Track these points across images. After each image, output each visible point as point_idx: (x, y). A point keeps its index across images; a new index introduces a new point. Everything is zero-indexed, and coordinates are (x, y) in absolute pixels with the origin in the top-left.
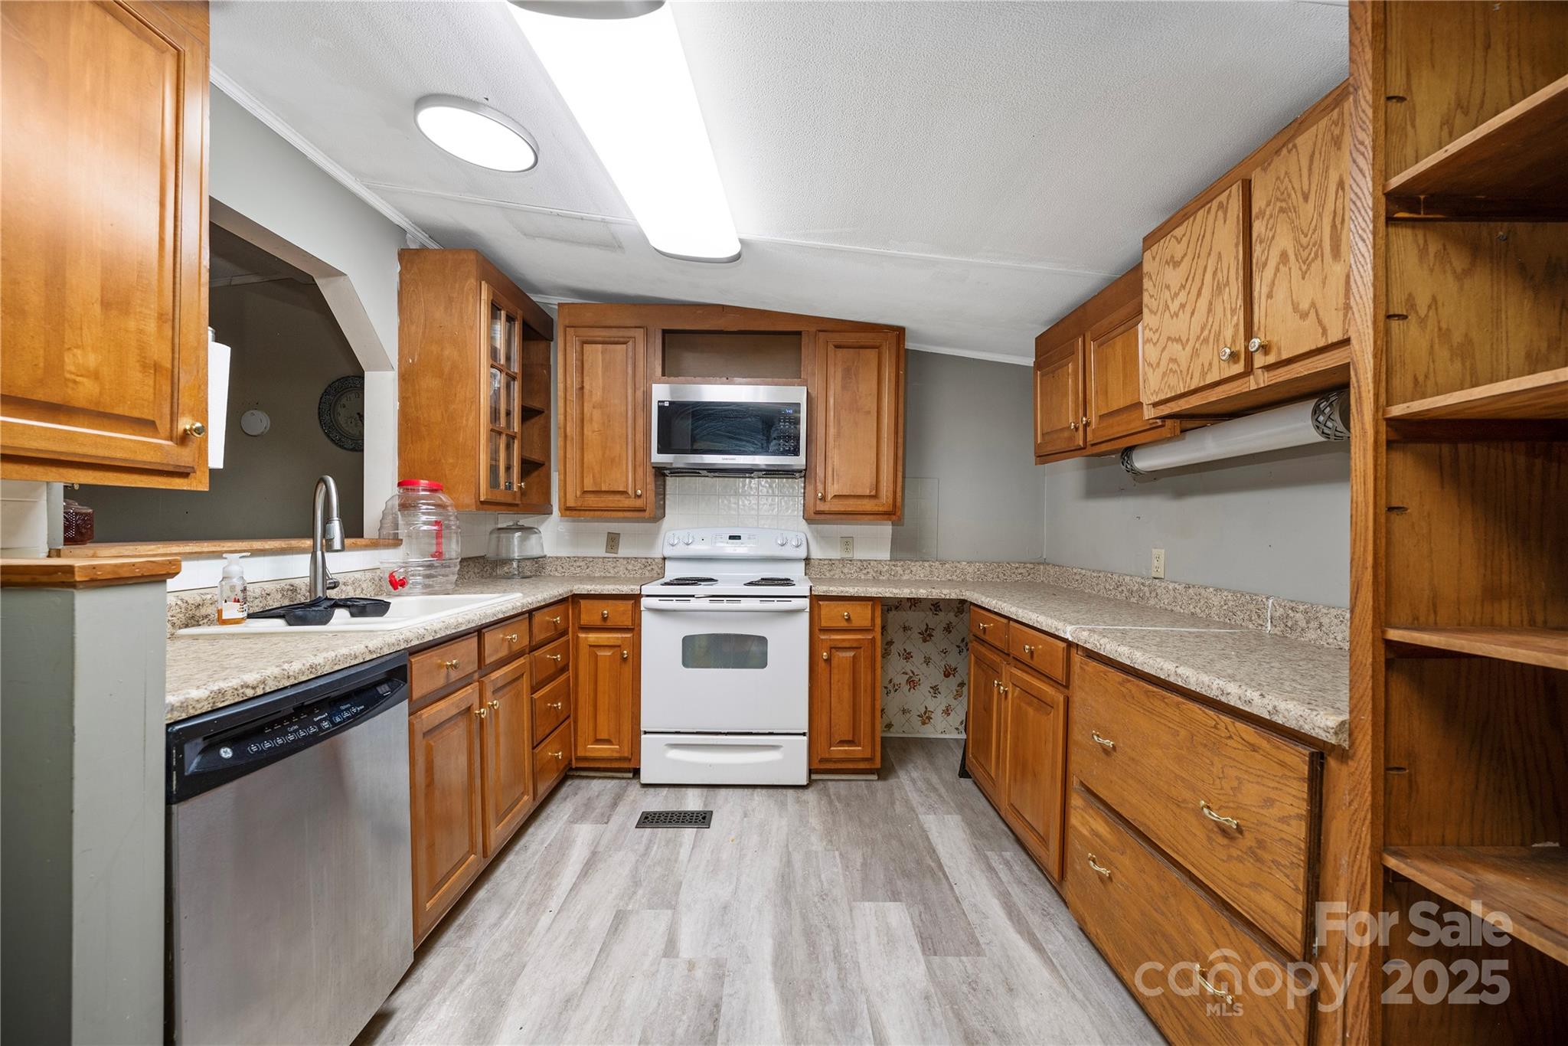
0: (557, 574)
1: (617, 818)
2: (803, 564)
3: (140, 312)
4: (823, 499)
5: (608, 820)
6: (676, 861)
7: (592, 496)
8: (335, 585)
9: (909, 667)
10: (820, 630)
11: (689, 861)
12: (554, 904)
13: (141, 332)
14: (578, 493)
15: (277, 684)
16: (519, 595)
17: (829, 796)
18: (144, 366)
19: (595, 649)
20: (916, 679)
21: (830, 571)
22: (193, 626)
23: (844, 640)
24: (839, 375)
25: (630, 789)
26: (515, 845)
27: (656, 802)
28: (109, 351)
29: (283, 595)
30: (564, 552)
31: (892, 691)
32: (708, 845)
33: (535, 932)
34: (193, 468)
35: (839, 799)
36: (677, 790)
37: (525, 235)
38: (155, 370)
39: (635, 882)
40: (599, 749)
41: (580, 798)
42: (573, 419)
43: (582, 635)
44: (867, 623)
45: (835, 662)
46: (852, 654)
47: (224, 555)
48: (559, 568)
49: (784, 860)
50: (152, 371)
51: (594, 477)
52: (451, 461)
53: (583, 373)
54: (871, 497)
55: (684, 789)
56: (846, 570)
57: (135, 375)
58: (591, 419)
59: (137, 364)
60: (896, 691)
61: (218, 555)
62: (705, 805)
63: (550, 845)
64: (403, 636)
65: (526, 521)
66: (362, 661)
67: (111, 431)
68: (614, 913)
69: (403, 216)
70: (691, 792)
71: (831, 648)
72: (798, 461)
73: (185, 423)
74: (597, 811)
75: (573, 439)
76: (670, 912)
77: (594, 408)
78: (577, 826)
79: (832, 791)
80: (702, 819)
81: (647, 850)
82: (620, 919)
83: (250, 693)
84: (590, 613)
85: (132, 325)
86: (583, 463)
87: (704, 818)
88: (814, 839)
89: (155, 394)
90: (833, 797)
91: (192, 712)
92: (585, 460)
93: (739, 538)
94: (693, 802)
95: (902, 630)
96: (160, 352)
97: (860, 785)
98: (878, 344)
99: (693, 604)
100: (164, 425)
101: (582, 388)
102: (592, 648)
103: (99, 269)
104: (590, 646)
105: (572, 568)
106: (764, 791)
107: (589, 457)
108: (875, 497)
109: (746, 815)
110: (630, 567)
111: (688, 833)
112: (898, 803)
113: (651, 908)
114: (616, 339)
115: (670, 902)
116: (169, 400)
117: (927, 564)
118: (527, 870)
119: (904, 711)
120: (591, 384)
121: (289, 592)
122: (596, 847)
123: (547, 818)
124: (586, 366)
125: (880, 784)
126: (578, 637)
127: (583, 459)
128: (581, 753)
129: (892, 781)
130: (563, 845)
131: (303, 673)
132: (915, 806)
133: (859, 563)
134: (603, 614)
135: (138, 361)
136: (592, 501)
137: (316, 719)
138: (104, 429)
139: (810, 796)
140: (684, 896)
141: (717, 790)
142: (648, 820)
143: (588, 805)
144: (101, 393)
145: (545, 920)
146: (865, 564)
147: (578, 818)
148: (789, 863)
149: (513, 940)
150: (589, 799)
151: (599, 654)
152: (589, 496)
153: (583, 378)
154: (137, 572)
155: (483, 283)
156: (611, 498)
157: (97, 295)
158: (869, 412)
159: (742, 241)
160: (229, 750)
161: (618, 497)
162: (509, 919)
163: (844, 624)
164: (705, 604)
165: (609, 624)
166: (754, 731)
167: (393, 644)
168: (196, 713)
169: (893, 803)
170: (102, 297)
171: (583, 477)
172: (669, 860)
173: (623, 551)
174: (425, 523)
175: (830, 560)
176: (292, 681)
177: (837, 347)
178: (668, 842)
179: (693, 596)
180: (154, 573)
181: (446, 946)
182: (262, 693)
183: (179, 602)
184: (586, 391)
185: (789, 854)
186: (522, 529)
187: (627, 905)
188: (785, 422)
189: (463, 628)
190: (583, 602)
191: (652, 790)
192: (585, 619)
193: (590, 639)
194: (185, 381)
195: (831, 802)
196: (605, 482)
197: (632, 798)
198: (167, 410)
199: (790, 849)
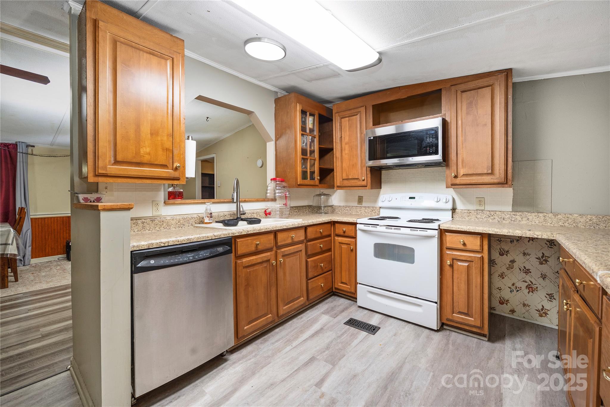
0: (339, 213)
1: (339, 318)
2: (450, 213)
3: (162, 135)
4: (456, 177)
5: (336, 317)
6: (350, 345)
7: (346, 181)
8: (244, 214)
9: (528, 278)
10: (446, 248)
11: (354, 347)
12: (295, 344)
13: (162, 140)
14: (341, 180)
15: (174, 243)
16: (301, 220)
17: (448, 340)
18: (163, 150)
19: (341, 244)
20: (534, 287)
21: (468, 216)
22: (202, 224)
23: (461, 256)
24: (464, 107)
25: (353, 306)
26: (299, 315)
27: (360, 316)
28: (153, 147)
29: (231, 216)
30: (342, 204)
31: (515, 291)
32: (368, 342)
33: (282, 352)
34: (179, 177)
35: (453, 344)
36: (372, 312)
37: (308, 81)
38: (166, 150)
39: (328, 347)
40: (343, 286)
41: (332, 305)
42: (338, 150)
43: (336, 238)
44: (478, 248)
45: (455, 267)
46: (466, 264)
47: (206, 203)
48: (340, 210)
49: (399, 365)
50: (166, 151)
51: (346, 173)
52: (288, 170)
53: (341, 131)
54: (488, 174)
55: (375, 313)
56: (479, 216)
57: (160, 152)
58: (345, 149)
59: (161, 149)
60: (518, 291)
61: (204, 203)
62: (379, 324)
63: (310, 320)
64: (232, 232)
65: (326, 191)
66: (211, 239)
67: (155, 169)
68: (311, 357)
69: (274, 87)
70: (377, 315)
71: (453, 259)
72: (438, 157)
73: (176, 164)
74: (335, 312)
75: (338, 158)
76: (331, 366)
77: (346, 144)
78: (323, 315)
79: (451, 338)
80: (373, 329)
81: (341, 335)
82: (312, 360)
83: (163, 245)
84: (340, 229)
85: (159, 139)
86: (342, 168)
87: (374, 330)
88: (423, 361)
89: (166, 157)
90: (450, 342)
91: (141, 248)
92: (343, 166)
93: (414, 198)
94: (374, 320)
95: (522, 254)
96: (168, 145)
97: (473, 341)
98: (492, 83)
99: (379, 229)
100: (170, 166)
101: (341, 137)
102: (340, 244)
103: (150, 125)
104: (339, 243)
105: (345, 211)
106: (413, 326)
107: (344, 165)
108: (492, 173)
109: (395, 335)
110: (366, 211)
111: (364, 334)
112: (493, 359)
113: (326, 361)
114: (354, 114)
115: (334, 362)
116: (172, 159)
117: (541, 215)
118: (296, 327)
119: (524, 305)
120: (344, 135)
121: (233, 215)
122: (324, 326)
123: (315, 309)
124: (343, 128)
125: (487, 344)
126: (335, 239)
127: (342, 166)
128: (336, 286)
129: (498, 345)
130: (315, 320)
131: (184, 241)
132: (505, 366)
133: (488, 212)
134: (343, 230)
135: (161, 148)
136: (346, 183)
137: (188, 256)
138: (153, 168)
139: (437, 336)
140: (342, 362)
141: (390, 318)
142: (352, 322)
143: (333, 309)
144: (151, 159)
145: (288, 348)
146: (492, 213)
147: (325, 313)
148: (400, 368)
149: (273, 352)
150: (335, 306)
151: (342, 246)
152: (345, 181)
153: (341, 133)
154: (118, 207)
155: (297, 103)
156: (353, 181)
157: (149, 132)
158: (486, 125)
159: (379, 53)
160: (153, 261)
161: (356, 181)
162: (278, 343)
163: (461, 247)
164: (383, 229)
165: (346, 234)
166: (408, 295)
167: (226, 234)
168: (142, 249)
169: (489, 358)
170: (151, 132)
171: (342, 174)
172: (347, 343)
173: (364, 204)
174: (278, 193)
175: (469, 210)
176: (180, 243)
177: (462, 92)
178: (352, 335)
179: (378, 225)
180: (124, 207)
181: (256, 344)
182: (167, 245)
183: (197, 217)
184: (343, 138)
185: (404, 363)
186: (324, 195)
187: (318, 356)
188: (430, 138)
189: (263, 231)
190: (337, 225)
191: (362, 309)
192: (337, 232)
193: (339, 240)
194: (176, 152)
195: (447, 344)
196: (350, 174)
197: (351, 310)
198: (171, 161)
199: (406, 361)
